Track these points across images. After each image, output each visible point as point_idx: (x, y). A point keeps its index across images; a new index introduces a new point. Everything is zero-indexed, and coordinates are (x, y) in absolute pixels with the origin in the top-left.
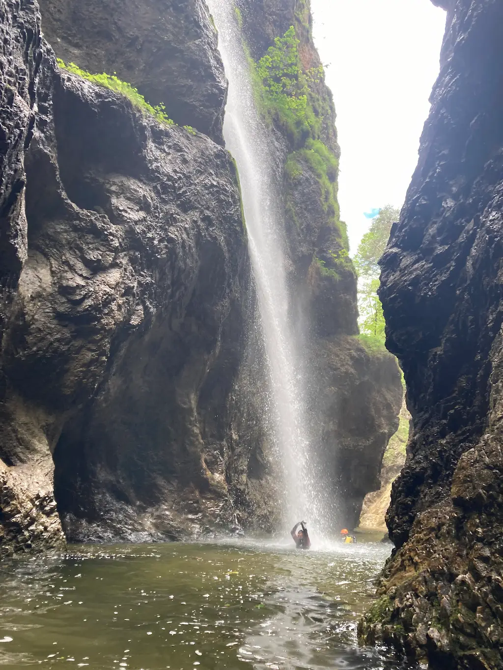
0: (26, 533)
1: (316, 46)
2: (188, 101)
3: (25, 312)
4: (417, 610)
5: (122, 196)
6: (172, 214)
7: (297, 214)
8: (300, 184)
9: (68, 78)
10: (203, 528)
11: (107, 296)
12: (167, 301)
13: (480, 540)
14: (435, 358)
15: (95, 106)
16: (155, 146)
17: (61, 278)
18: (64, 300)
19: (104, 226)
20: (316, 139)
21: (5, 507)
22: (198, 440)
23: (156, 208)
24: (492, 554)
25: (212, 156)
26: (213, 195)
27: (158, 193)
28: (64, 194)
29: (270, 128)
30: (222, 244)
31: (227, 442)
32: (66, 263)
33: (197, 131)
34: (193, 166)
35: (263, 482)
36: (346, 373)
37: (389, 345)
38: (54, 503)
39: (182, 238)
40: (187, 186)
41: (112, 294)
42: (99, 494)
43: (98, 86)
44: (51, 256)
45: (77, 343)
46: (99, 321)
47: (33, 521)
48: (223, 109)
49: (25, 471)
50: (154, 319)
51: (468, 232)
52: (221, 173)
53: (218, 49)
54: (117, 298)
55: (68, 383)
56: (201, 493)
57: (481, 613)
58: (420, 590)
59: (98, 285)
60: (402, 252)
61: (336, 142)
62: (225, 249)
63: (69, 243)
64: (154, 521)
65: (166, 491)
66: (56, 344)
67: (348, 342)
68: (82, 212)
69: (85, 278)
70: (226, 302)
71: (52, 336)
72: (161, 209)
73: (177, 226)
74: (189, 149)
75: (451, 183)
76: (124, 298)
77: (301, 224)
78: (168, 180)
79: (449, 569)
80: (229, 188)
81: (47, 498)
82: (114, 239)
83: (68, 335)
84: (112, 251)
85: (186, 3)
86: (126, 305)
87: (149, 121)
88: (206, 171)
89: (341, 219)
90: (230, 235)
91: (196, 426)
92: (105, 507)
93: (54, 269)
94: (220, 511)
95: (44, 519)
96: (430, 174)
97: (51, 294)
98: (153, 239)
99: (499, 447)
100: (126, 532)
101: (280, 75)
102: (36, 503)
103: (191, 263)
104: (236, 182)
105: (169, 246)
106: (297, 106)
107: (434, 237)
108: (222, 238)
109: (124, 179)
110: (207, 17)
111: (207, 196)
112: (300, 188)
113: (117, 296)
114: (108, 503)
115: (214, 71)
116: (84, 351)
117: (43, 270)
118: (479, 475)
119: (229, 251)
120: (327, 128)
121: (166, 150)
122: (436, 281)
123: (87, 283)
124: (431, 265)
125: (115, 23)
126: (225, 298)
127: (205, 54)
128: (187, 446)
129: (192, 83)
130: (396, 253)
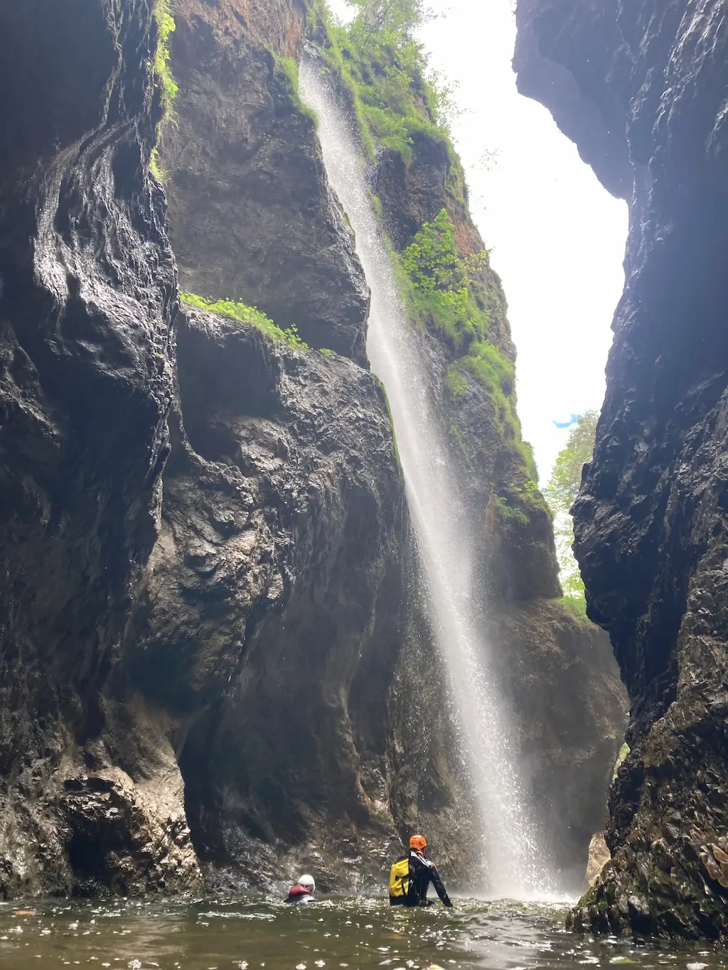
0: (159, 868)
1: (475, 223)
2: (323, 318)
3: (149, 590)
4: (619, 883)
5: (253, 441)
6: (313, 459)
7: (465, 440)
8: (466, 402)
9: (193, 314)
10: (365, 878)
11: (242, 564)
12: (308, 566)
13: (671, 805)
14: (643, 628)
15: (221, 341)
16: (290, 379)
17: (187, 546)
18: (191, 572)
19: (235, 481)
20: (483, 341)
21: (134, 833)
22: (351, 752)
23: (294, 452)
24: (682, 817)
25: (356, 383)
26: (359, 430)
27: (294, 435)
28: (188, 446)
29: (423, 334)
30: (373, 489)
31: (389, 756)
32: (193, 527)
33: (335, 354)
34: (335, 397)
35: (441, 817)
36: (549, 652)
37: (591, 612)
38: (187, 830)
39: (325, 486)
40: (328, 423)
41: (247, 563)
42: (227, 827)
43: (223, 317)
44: (174, 520)
45: (207, 626)
46: (233, 597)
47: (165, 852)
48: (366, 322)
49: (151, 789)
50: (293, 589)
51: (664, 482)
52: (368, 403)
53: (356, 252)
54: (253, 566)
55: (197, 675)
56: (359, 827)
57: (675, 873)
58: (622, 864)
59: (231, 552)
60: (597, 501)
61: (510, 340)
62: (377, 495)
63: (195, 503)
64: (299, 866)
65: (313, 824)
66: (183, 629)
67: (548, 609)
68: (209, 465)
69: (216, 545)
70: (380, 563)
71: (178, 619)
72: (299, 453)
73: (319, 473)
74: (328, 377)
75: (642, 424)
76: (261, 567)
77: (471, 453)
78: (306, 417)
79: (646, 839)
80: (378, 420)
81: (179, 824)
82: (247, 495)
83: (197, 616)
84: (245, 510)
85: (317, 206)
86: (263, 575)
87: (281, 349)
88: (349, 402)
89: (525, 439)
90: (382, 478)
91: (349, 733)
92: (236, 845)
93: (178, 535)
94: (386, 854)
95: (176, 851)
96: (619, 412)
97: (176, 567)
98: (292, 490)
99: (683, 713)
100: (265, 881)
101: (432, 266)
102: (167, 829)
103: (336, 517)
104: (386, 411)
105: (310, 497)
106: (456, 301)
107: (629, 484)
108: (373, 481)
109: (255, 422)
110: (342, 217)
111: (353, 432)
112: (466, 407)
113: (253, 564)
114: (240, 839)
115: (354, 280)
116: (215, 635)
117: (166, 537)
118: (667, 742)
119: (382, 497)
120: (496, 324)
121: (302, 381)
122: (635, 536)
123: (217, 551)
124: (629, 517)
125: (234, 236)
126: (379, 557)
127: (342, 262)
128: (338, 761)
129: (327, 296)
130: (589, 502)
